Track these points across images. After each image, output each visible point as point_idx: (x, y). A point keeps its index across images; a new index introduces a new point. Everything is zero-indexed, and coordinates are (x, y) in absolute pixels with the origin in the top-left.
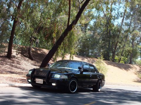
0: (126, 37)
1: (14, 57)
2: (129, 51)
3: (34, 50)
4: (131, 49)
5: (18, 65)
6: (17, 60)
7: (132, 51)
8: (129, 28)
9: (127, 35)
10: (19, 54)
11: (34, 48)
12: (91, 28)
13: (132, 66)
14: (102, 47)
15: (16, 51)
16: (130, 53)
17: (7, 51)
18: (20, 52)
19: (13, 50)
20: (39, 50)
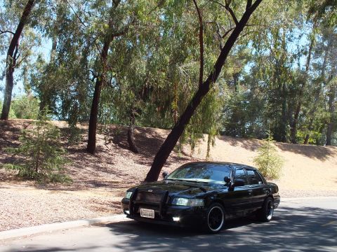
0: (317, 92)
2: (324, 120)
3: (138, 132)
4: (329, 115)
5: (109, 165)
6: (106, 155)
7: (331, 118)
8: (323, 74)
9: (319, 89)
10: (110, 142)
11: (138, 129)
12: (247, 79)
13: (331, 149)
14: (270, 116)
16: (326, 123)
17: (86, 138)
18: (111, 139)
19: (98, 136)
20: (148, 131)
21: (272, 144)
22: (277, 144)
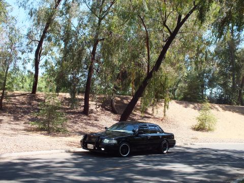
1: (92, 111)
5: (96, 122)
6: (95, 115)
15: (94, 103)
17: (84, 104)
18: (100, 105)
19: (90, 103)
20: (126, 99)
21: (217, 106)
22: (221, 106)
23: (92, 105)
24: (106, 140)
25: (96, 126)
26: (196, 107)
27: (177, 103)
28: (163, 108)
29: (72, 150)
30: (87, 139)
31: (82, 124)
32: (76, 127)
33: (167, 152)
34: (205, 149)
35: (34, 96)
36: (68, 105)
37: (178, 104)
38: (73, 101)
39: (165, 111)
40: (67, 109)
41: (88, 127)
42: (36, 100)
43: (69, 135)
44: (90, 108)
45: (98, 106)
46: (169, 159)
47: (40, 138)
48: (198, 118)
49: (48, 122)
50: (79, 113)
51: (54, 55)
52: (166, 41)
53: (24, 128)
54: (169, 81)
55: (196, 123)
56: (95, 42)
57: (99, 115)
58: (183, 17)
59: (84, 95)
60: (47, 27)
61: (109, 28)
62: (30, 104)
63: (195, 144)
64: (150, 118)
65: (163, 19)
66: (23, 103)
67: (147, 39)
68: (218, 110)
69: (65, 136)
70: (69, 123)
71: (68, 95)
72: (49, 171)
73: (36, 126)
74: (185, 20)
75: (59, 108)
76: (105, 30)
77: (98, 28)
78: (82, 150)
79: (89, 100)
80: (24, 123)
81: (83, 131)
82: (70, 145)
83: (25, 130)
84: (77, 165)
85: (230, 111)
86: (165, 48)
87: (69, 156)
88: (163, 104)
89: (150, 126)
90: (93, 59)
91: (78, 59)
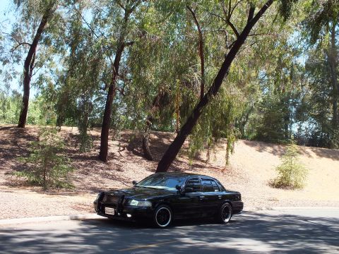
5: (119, 173)
6: (117, 162)
10: (124, 149)
15: (116, 142)
17: (100, 145)
18: (126, 146)
20: (167, 137)
21: (308, 149)
22: (315, 149)
23: (114, 147)
24: (133, 201)
25: (119, 179)
26: (276, 150)
27: (247, 144)
28: (225, 152)
29: (81, 216)
30: (105, 199)
31: (96, 176)
32: (87, 180)
33: (230, 221)
34: (290, 216)
35: (22, 131)
36: (76, 146)
37: (248, 147)
38: (82, 139)
39: (227, 157)
40: (74, 152)
41: (106, 180)
42: (24, 137)
43: (77, 193)
44: (109, 151)
45: (122, 148)
46: (233, 232)
47: (31, 197)
48: (279, 168)
49: (44, 172)
50: (92, 158)
51: (53, 67)
52: (230, 48)
53: (5, 181)
54: (235, 109)
55: (276, 176)
56: (119, 48)
57: (124, 162)
58: (257, 10)
59: (101, 130)
60: (43, 24)
61: (141, 26)
62: (15, 143)
63: (274, 208)
64: (204, 167)
65: (225, 13)
66: (4, 142)
67: (201, 43)
68: (310, 156)
69: (70, 195)
70: (76, 174)
71: (75, 130)
72: (43, 249)
73: (24, 178)
74: (259, 15)
75: (61, 151)
76: (135, 28)
77: (124, 25)
78: (96, 216)
79: (108, 139)
80: (6, 174)
81: (98, 187)
82: (78, 209)
83: (6, 184)
84: (88, 240)
85: (328, 157)
86: (229, 59)
87: (75, 225)
88: (225, 145)
89: (203, 180)
90: (116, 74)
91: (91, 74)
